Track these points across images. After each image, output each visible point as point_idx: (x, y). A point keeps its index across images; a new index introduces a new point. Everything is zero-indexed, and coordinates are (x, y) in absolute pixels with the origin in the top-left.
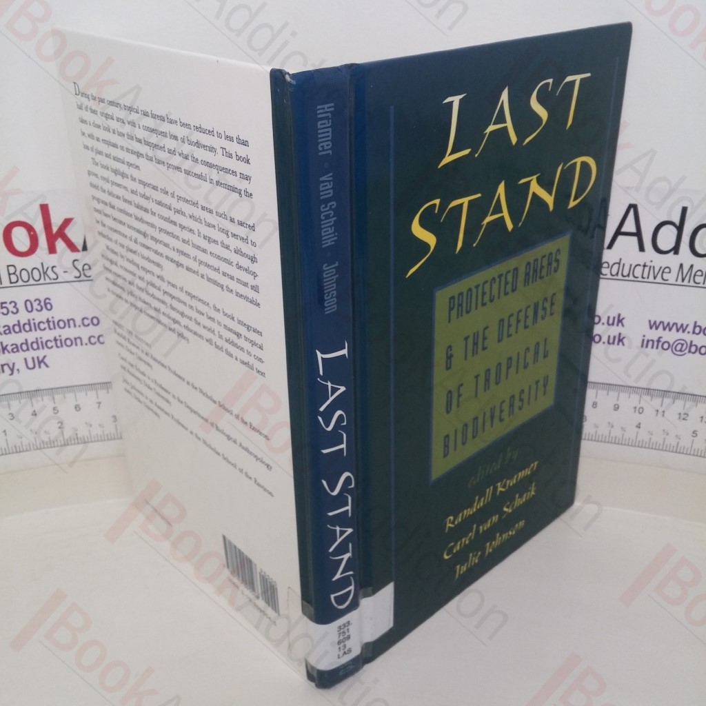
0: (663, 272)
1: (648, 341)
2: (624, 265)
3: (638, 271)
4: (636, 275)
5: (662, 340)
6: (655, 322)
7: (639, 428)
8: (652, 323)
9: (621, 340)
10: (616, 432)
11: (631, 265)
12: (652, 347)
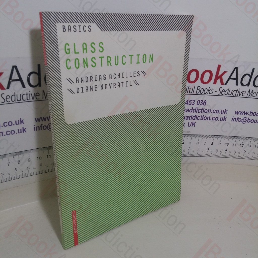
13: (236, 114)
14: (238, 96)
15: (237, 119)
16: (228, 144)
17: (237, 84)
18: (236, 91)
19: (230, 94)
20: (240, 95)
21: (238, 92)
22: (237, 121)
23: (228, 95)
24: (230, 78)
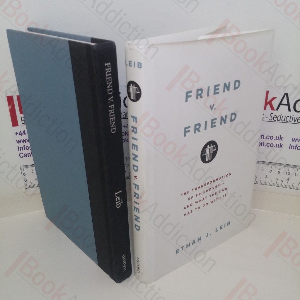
0: (298, 119)
1: (292, 146)
2: (282, 116)
3: (288, 119)
4: (287, 120)
5: (298, 146)
6: (295, 139)
7: (288, 180)
8: (293, 139)
9: (281, 146)
10: (279, 182)
11: (285, 117)
12: (294, 149)
13: (293, 141)
14: (293, 122)
15: (295, 147)
16: (289, 174)
17: (289, 110)
18: (290, 117)
19: (283, 120)
20: (295, 122)
21: (291, 118)
22: (296, 149)
23: (281, 121)
24: (280, 104)
